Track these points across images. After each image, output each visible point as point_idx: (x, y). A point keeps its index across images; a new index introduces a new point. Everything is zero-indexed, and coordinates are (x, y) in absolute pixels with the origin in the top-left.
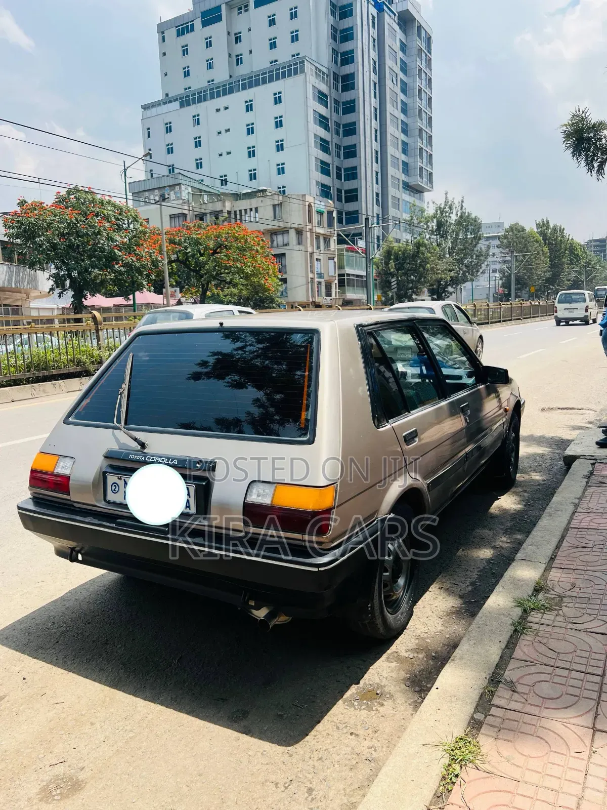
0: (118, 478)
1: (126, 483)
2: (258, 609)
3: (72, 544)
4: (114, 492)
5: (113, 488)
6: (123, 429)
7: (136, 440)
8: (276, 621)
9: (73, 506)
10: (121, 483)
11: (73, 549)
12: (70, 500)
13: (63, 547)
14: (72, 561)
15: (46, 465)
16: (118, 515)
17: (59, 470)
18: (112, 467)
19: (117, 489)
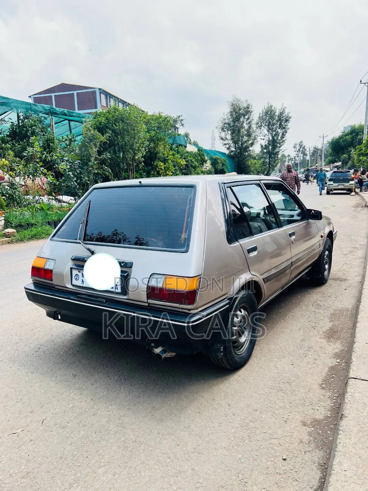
0: (79, 272)
1: (83, 274)
2: (157, 348)
3: (54, 309)
4: (76, 280)
5: (76, 277)
6: (82, 243)
7: (88, 249)
8: (166, 355)
9: (54, 287)
10: (80, 274)
11: (55, 312)
12: (52, 284)
13: (50, 311)
14: (54, 319)
15: (40, 264)
16: (78, 293)
17: (47, 267)
18: (76, 265)
19: (78, 278)
